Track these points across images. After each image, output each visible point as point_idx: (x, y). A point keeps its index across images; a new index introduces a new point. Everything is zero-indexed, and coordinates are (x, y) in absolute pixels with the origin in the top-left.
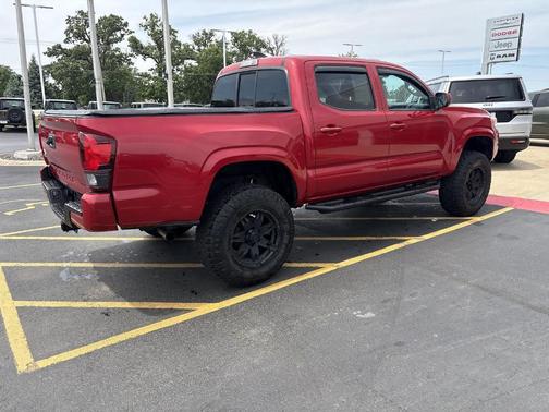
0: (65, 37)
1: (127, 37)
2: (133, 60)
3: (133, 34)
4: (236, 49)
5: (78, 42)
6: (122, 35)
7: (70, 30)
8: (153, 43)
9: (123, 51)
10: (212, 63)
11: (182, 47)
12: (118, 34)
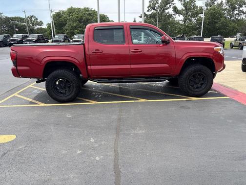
0: (147, 9)
1: (172, 7)
2: (174, 16)
3: (175, 5)
4: (227, 7)
5: (152, 11)
6: (170, 6)
7: (150, 6)
8: (184, 8)
9: (170, 13)
10: (211, 15)
11: (198, 8)
12: (168, 6)
